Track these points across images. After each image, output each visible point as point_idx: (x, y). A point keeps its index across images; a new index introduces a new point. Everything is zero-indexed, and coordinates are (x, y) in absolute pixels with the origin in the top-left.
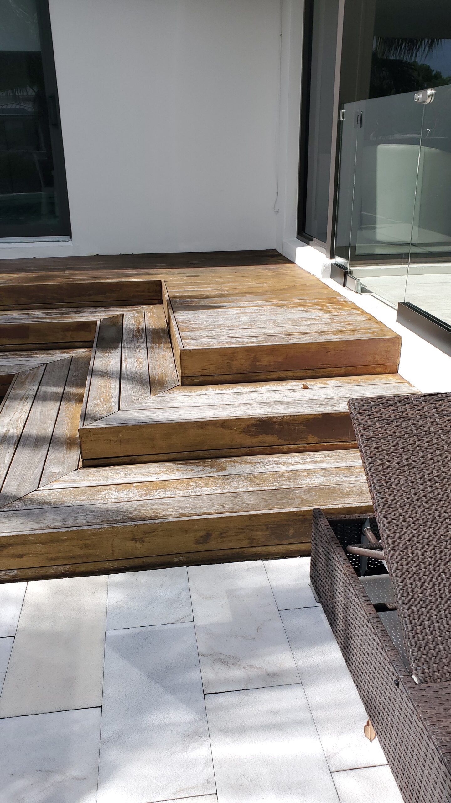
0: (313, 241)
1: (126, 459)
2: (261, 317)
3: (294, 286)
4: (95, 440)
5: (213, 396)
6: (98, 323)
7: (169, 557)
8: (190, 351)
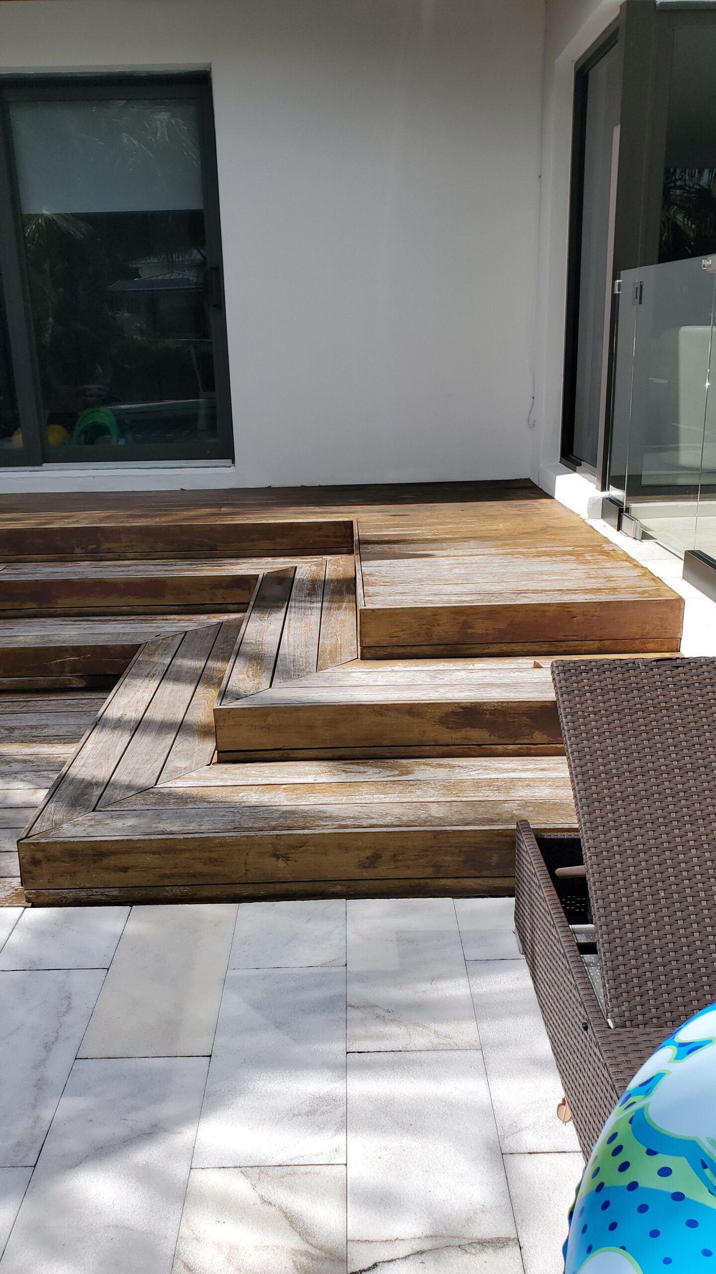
0: (582, 467)
1: (276, 754)
2: (484, 569)
3: (544, 530)
4: (234, 725)
5: (402, 673)
6: (261, 576)
7: (322, 884)
8: (373, 610)
